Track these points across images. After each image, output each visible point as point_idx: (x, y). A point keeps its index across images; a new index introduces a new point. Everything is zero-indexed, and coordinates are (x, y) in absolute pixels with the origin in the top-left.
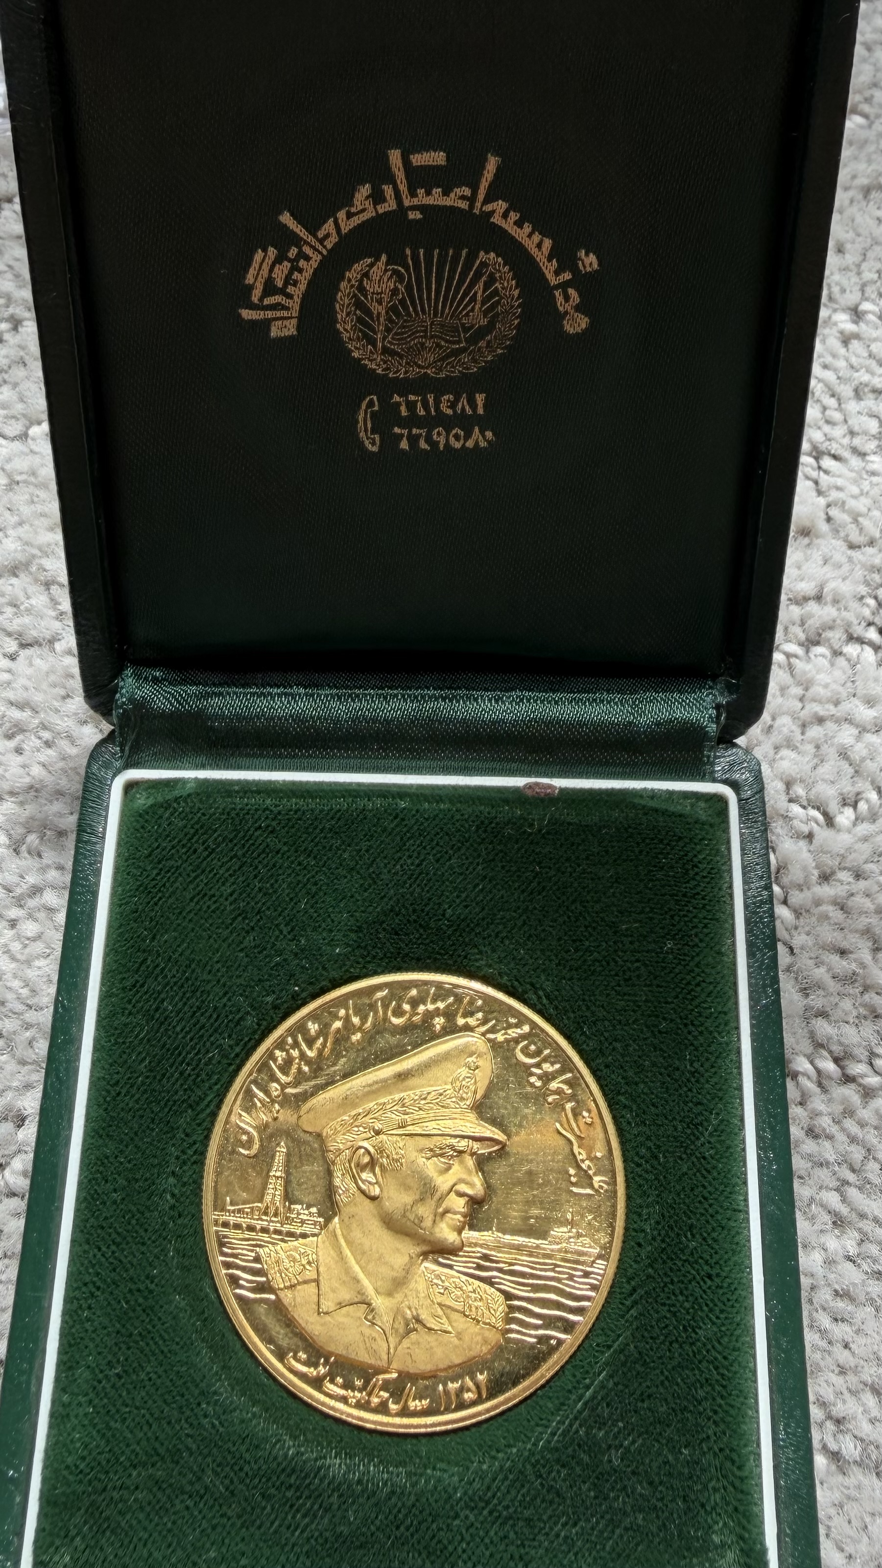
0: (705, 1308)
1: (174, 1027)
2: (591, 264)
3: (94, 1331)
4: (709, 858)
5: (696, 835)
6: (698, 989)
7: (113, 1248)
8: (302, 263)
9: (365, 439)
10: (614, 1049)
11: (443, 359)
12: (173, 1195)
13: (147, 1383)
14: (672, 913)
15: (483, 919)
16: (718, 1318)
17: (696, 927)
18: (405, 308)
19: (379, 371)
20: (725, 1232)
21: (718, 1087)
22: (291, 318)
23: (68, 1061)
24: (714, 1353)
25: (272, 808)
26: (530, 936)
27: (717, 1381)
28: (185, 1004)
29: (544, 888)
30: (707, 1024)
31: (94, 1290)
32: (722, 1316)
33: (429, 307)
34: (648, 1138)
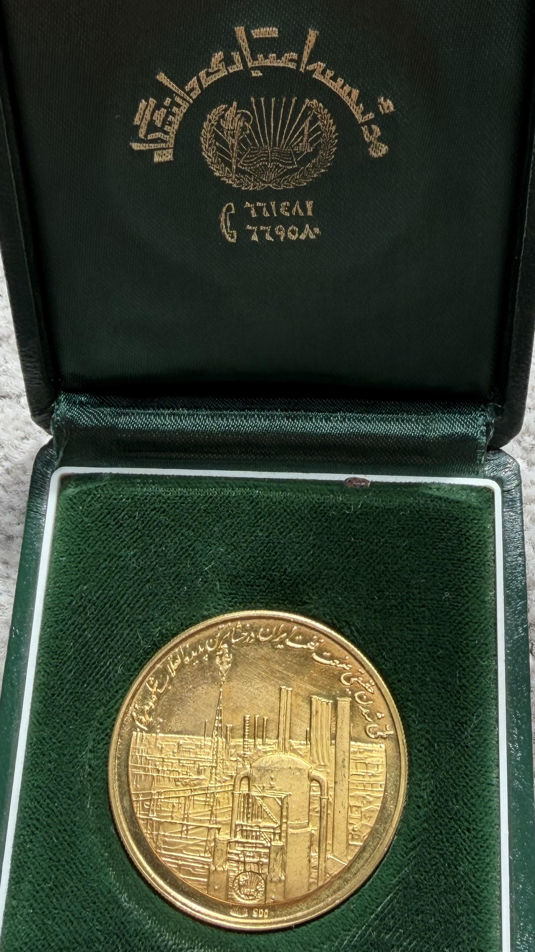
0: (465, 852)
1: (92, 649)
2: (388, 108)
3: (34, 858)
4: (478, 533)
5: (469, 516)
6: (467, 627)
7: (48, 801)
8: (175, 109)
9: (226, 233)
10: (404, 669)
11: (282, 176)
12: (90, 766)
13: (70, 894)
14: (449, 572)
15: (313, 575)
16: (473, 859)
17: (467, 582)
18: (252, 139)
19: (235, 186)
20: (481, 799)
21: (479, 697)
22: (168, 148)
23: (18, 672)
24: (469, 883)
25: (164, 495)
26: (346, 587)
27: (471, 902)
28: (100, 633)
29: (357, 553)
30: (472, 652)
31: (34, 829)
32: (476, 857)
33: (270, 139)
34: (428, 732)
